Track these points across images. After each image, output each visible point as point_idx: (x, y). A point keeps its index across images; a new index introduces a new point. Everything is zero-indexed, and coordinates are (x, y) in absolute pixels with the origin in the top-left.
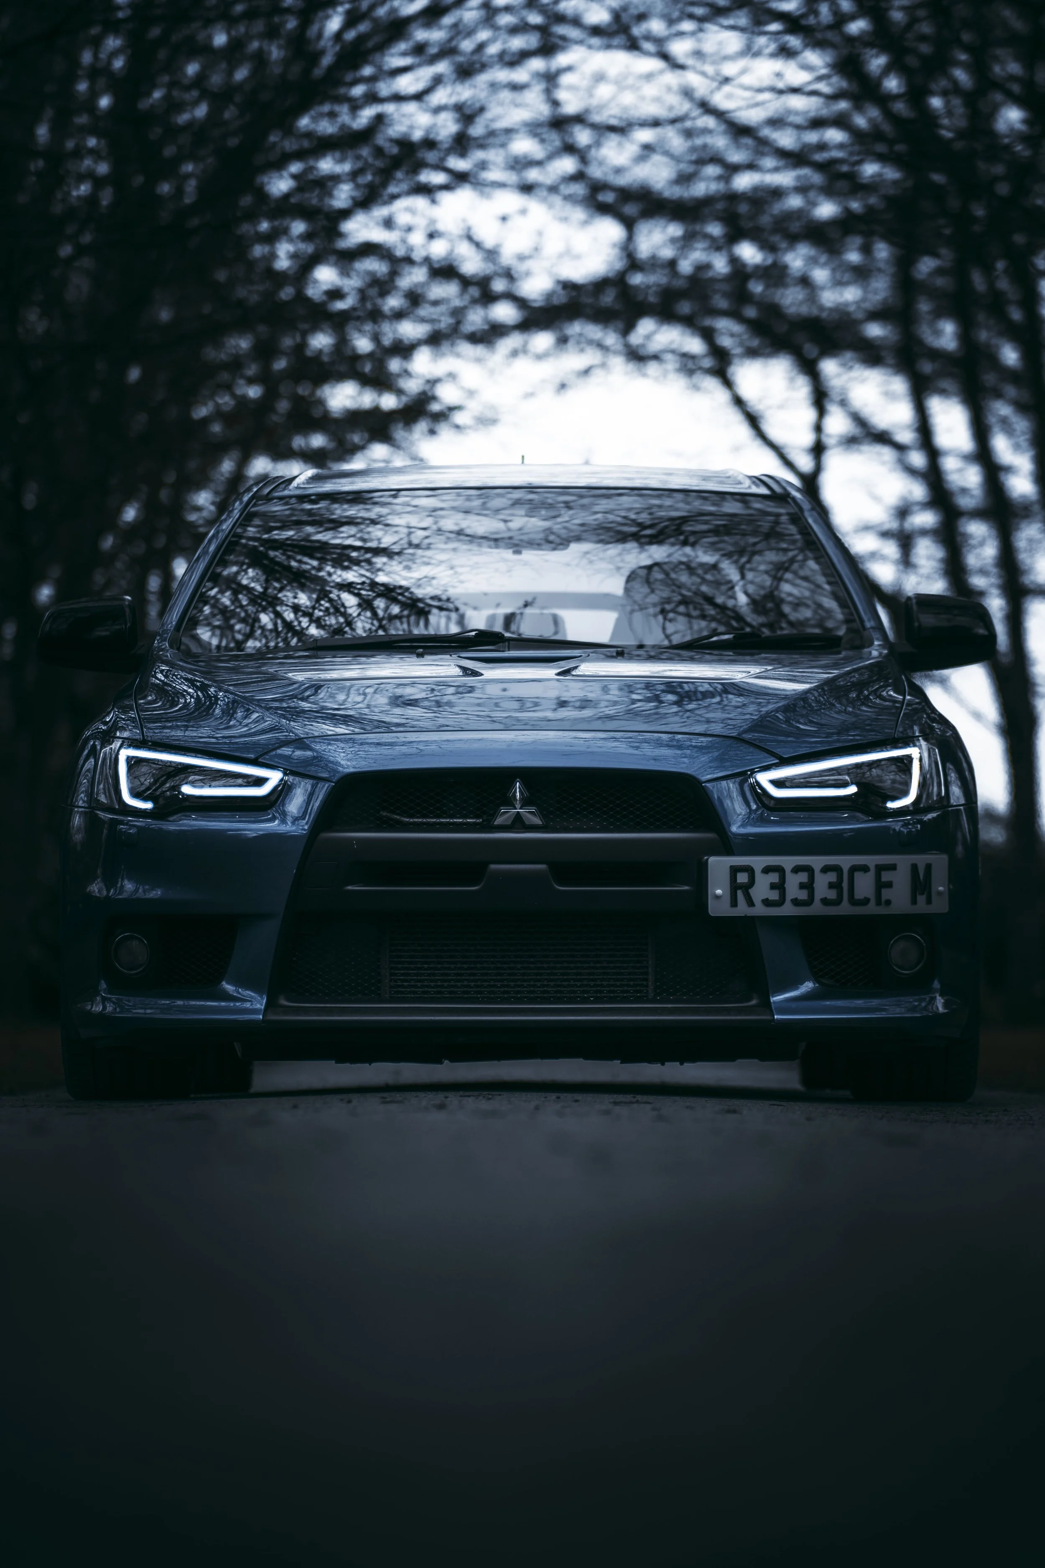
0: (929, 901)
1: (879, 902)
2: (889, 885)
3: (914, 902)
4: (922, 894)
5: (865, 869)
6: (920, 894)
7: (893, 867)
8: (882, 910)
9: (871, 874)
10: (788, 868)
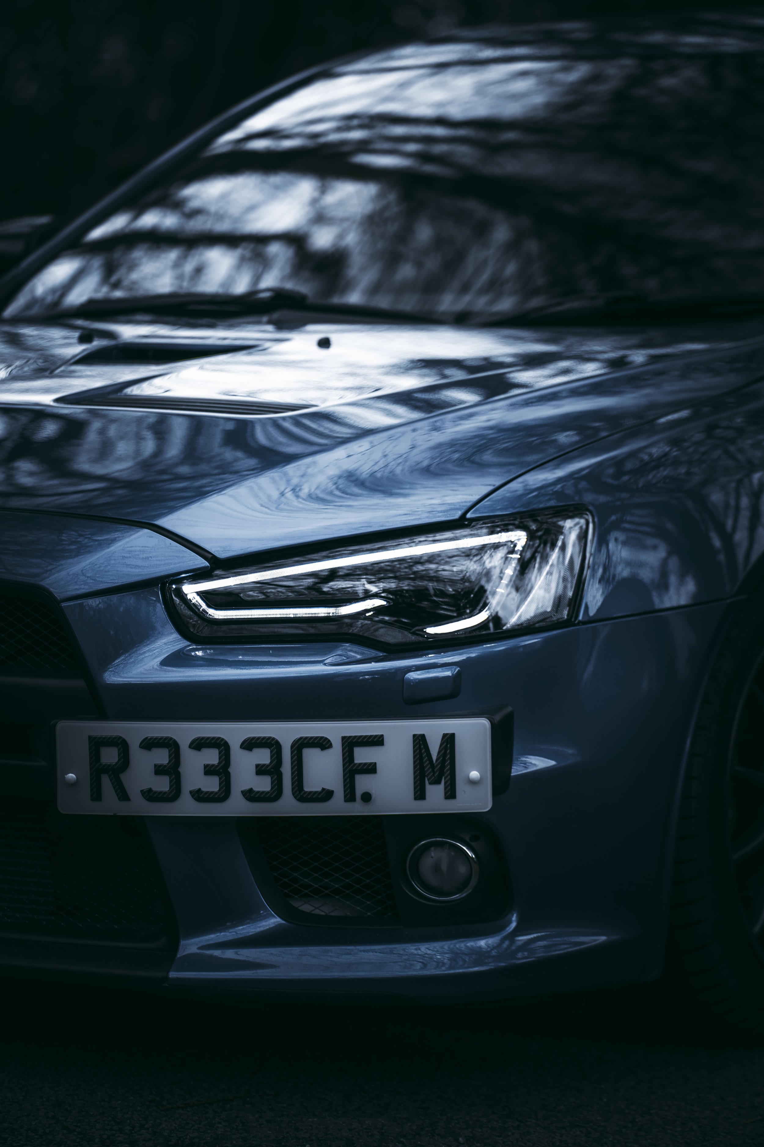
0: (451, 793)
1: (350, 795)
2: (371, 769)
3: (420, 794)
4: (437, 782)
5: (323, 744)
6: (431, 783)
7: (378, 741)
8: (358, 809)
9: (335, 754)
10: (184, 743)
